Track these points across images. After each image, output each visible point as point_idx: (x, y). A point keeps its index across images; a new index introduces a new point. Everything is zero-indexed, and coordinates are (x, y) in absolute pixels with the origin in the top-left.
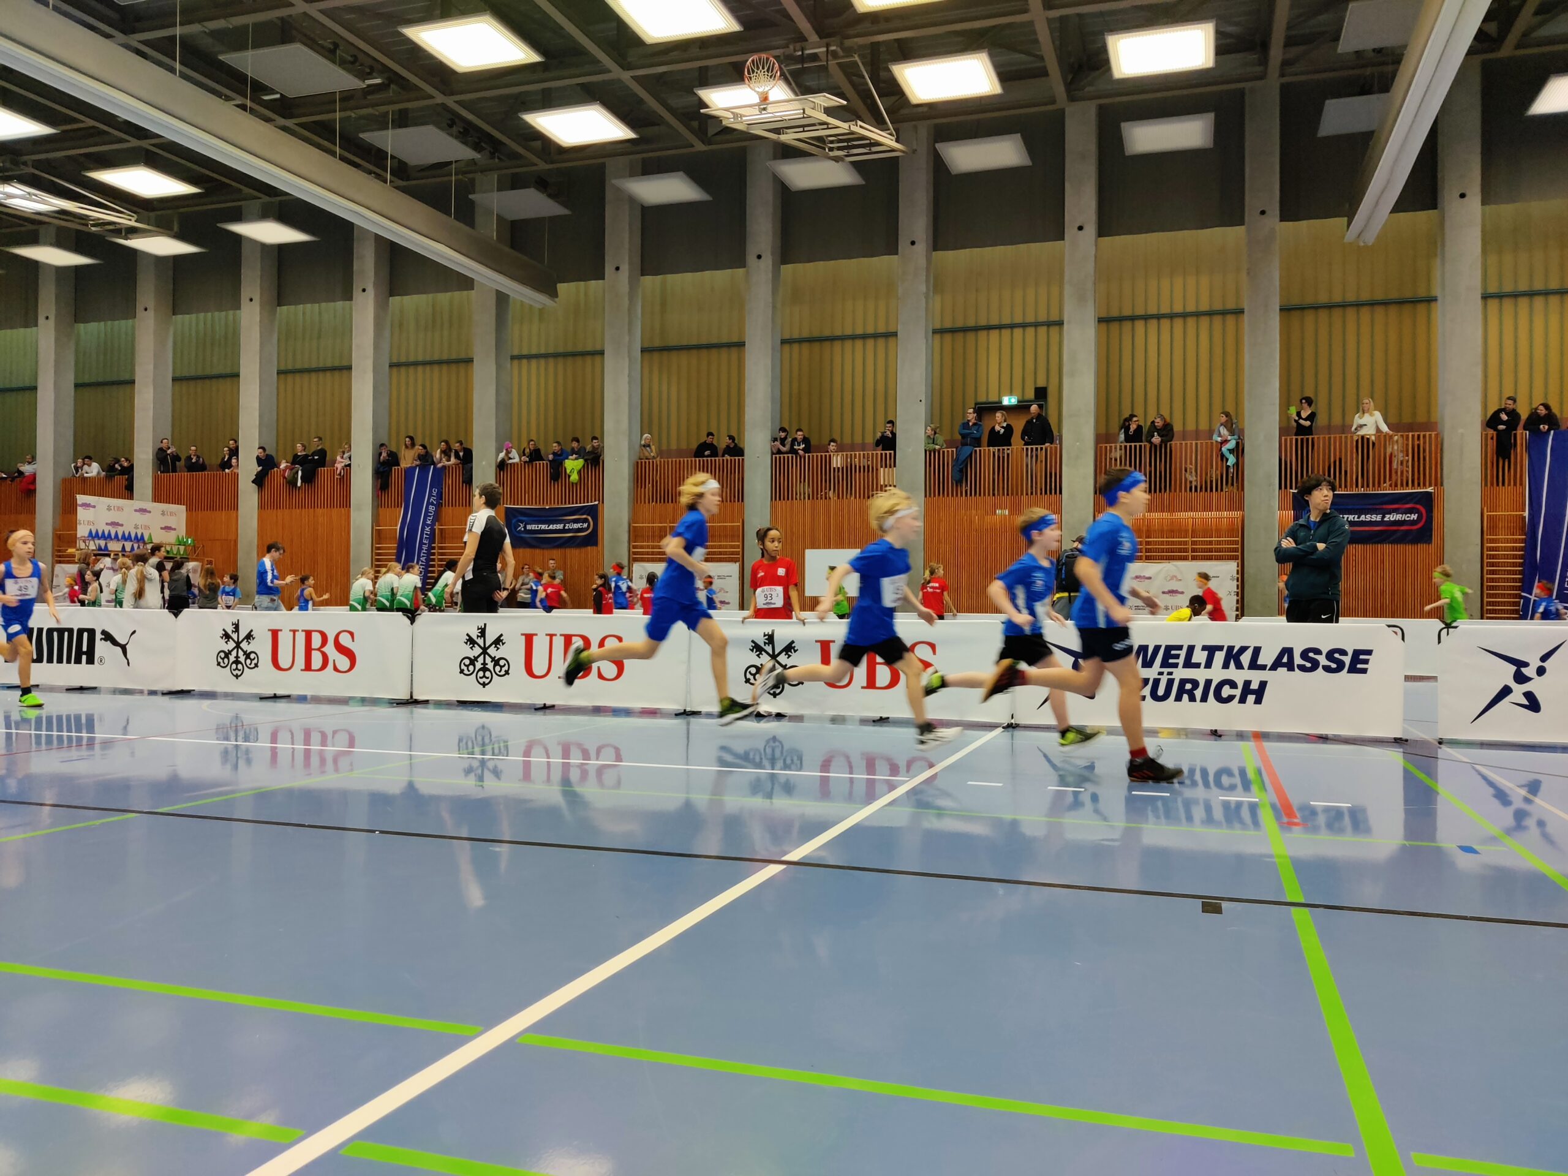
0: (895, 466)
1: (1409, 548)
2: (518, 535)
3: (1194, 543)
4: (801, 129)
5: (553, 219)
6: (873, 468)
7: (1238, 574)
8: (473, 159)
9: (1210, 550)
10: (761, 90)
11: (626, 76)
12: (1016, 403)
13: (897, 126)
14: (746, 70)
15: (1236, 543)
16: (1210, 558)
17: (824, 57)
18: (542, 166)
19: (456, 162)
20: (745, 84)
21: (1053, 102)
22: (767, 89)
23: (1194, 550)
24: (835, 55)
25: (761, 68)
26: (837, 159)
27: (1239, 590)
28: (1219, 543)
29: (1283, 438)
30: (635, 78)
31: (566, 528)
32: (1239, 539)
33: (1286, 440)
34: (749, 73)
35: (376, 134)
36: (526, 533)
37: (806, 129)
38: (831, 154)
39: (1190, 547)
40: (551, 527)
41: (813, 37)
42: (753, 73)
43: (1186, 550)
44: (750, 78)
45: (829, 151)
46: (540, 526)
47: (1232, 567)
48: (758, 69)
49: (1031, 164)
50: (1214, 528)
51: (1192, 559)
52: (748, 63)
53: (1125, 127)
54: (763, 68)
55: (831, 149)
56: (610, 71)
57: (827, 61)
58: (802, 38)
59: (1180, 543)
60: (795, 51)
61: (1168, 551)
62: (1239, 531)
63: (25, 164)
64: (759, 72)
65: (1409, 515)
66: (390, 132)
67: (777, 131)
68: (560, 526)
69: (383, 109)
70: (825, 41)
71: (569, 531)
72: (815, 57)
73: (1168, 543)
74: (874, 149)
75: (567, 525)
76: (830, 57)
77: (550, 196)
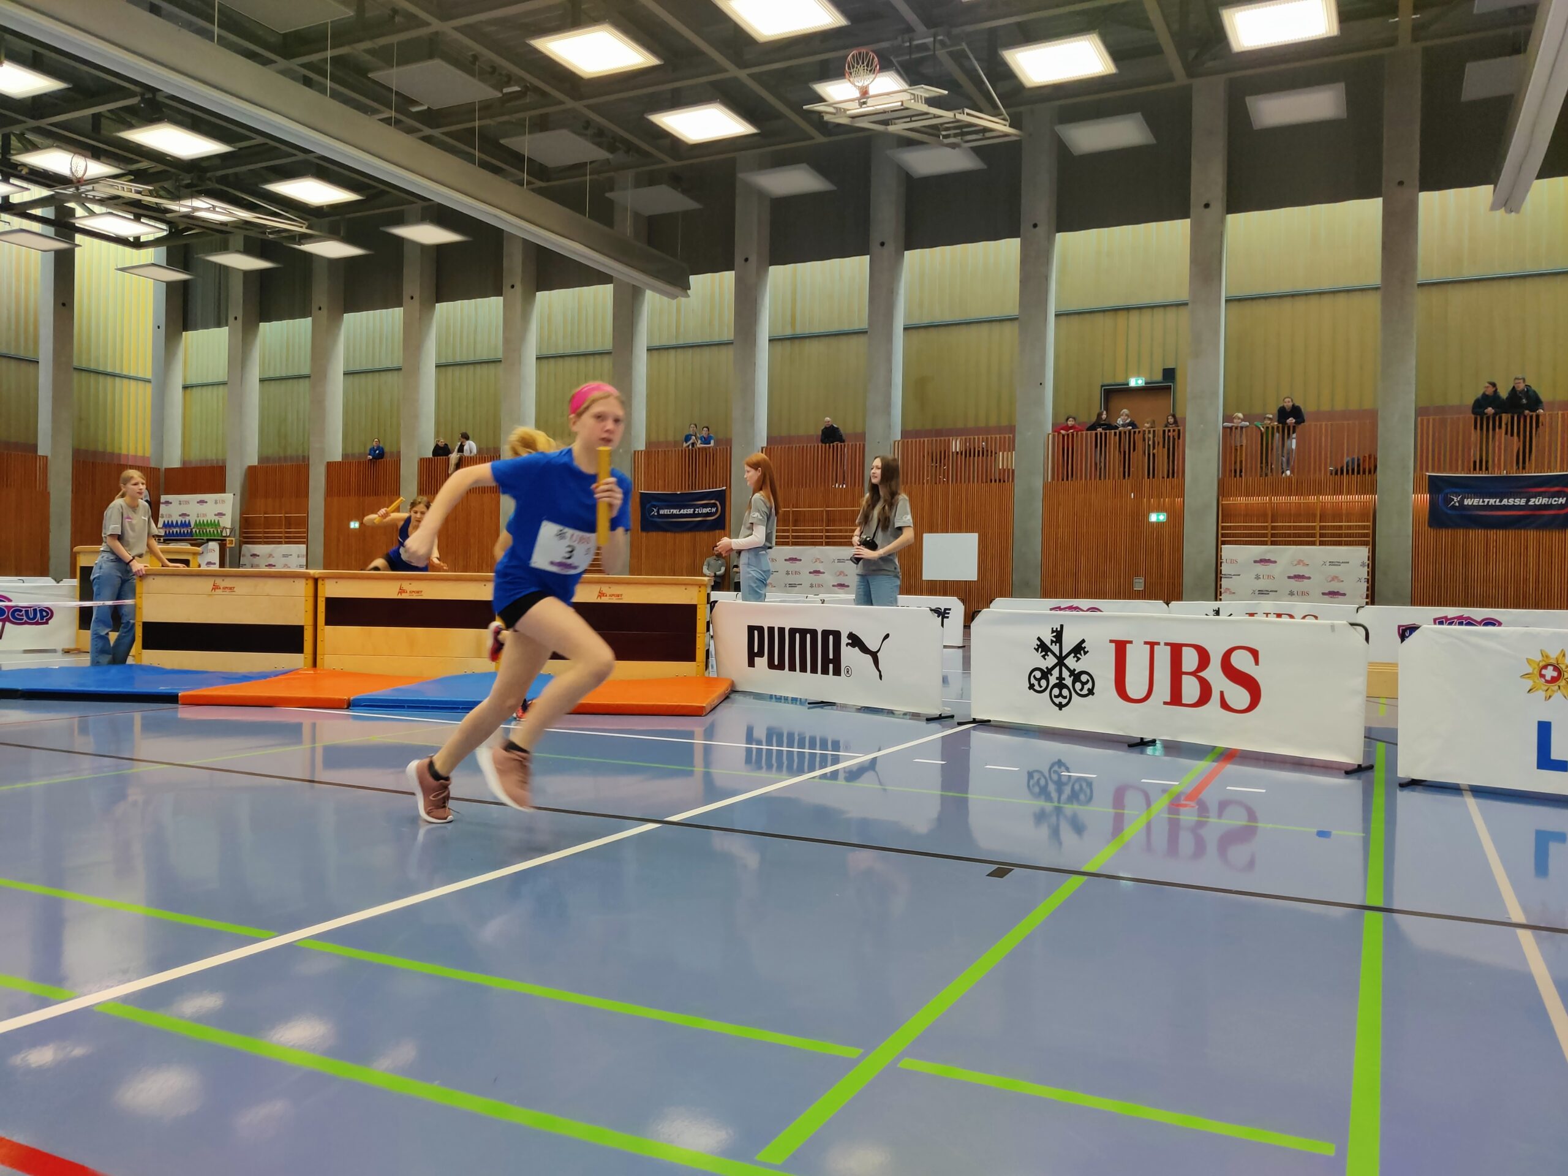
0: (1014, 449)
1: (1556, 533)
2: (651, 519)
3: (1321, 528)
4: (909, 119)
5: (686, 214)
6: (992, 452)
7: (1368, 560)
8: (608, 159)
9: (1340, 535)
10: (860, 84)
11: (742, 74)
12: (1144, 385)
13: (1013, 110)
14: (847, 66)
15: (1367, 527)
16: (1339, 543)
17: (931, 47)
18: (672, 163)
19: (591, 163)
20: (845, 78)
21: (1170, 78)
22: (866, 83)
23: (1321, 535)
24: (943, 44)
25: (861, 63)
26: (953, 146)
27: (1370, 578)
28: (1349, 527)
29: (1419, 419)
30: (751, 76)
31: (696, 512)
32: (1370, 524)
33: (1422, 420)
34: (849, 68)
35: (514, 139)
36: (659, 518)
37: (913, 119)
38: (946, 141)
39: (1318, 531)
40: (682, 512)
41: (920, 28)
42: (853, 67)
43: (1313, 535)
44: (851, 73)
45: (943, 138)
46: (672, 511)
47: (1363, 552)
48: (858, 63)
49: (1155, 142)
50: (1344, 512)
51: (1320, 545)
52: (849, 58)
53: (1250, 101)
54: (863, 63)
55: (945, 137)
56: (726, 71)
57: (934, 51)
58: (909, 29)
59: (1308, 528)
60: (903, 42)
61: (1295, 535)
62: (1371, 516)
63: (210, 179)
64: (859, 67)
65: (1557, 499)
66: (527, 137)
67: (886, 123)
68: (690, 511)
69: (521, 115)
70: (933, 30)
71: (699, 515)
72: (923, 47)
73: (1295, 528)
74: (988, 135)
75: (697, 510)
76: (938, 46)
77: (684, 192)
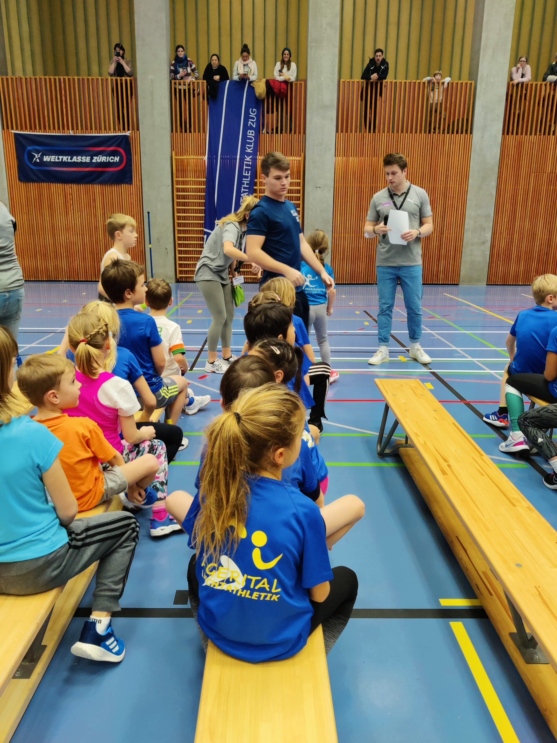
1: (115, 188)
65: (113, 158)
